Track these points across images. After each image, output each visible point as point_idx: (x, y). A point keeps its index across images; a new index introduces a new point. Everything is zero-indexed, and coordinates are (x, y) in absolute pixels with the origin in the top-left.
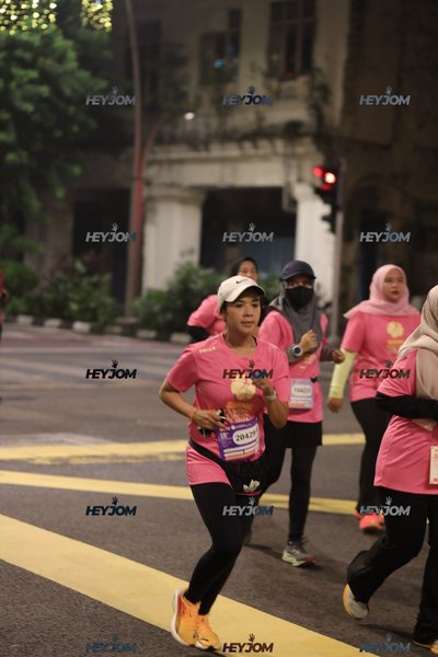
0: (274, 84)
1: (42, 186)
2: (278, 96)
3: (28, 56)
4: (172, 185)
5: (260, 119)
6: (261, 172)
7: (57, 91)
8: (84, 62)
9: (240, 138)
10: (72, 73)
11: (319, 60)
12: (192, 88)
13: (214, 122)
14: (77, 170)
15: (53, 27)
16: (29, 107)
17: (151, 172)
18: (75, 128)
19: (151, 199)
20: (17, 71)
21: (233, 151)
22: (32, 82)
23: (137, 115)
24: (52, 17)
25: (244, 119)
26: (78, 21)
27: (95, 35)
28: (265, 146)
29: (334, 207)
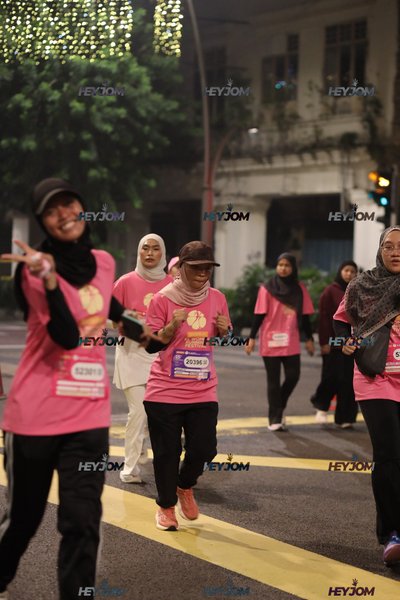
0: (330, 100)
2: (332, 111)
4: (239, 195)
5: (318, 132)
6: (320, 181)
7: (133, 112)
8: (157, 86)
9: (300, 150)
10: (147, 95)
11: (371, 76)
12: (255, 106)
13: (276, 137)
14: (152, 183)
15: (128, 54)
16: (108, 128)
17: (220, 184)
18: (150, 146)
19: (220, 208)
21: (294, 162)
22: (111, 105)
23: (206, 131)
24: (127, 46)
25: (301, 134)
26: (151, 48)
27: (166, 61)
28: (322, 156)
29: (388, 209)
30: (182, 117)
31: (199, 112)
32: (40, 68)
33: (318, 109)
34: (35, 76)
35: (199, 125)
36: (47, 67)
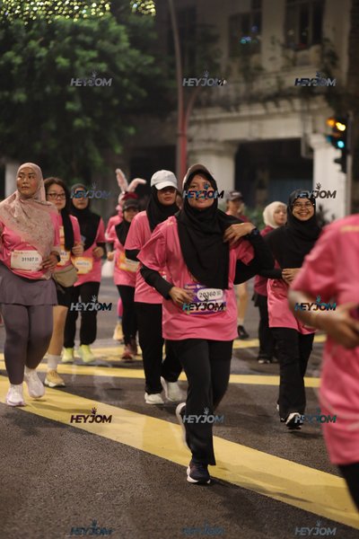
0: (291, 53)
1: (104, 146)
2: (293, 64)
3: (88, 39)
4: (209, 141)
5: (280, 82)
6: (282, 126)
7: (113, 67)
8: (135, 42)
9: (264, 99)
10: (124, 52)
11: (328, 32)
12: (223, 60)
13: (243, 88)
14: (132, 131)
15: (108, 14)
17: (192, 131)
18: (129, 97)
19: (193, 153)
20: (80, 52)
21: (258, 110)
22: (93, 60)
24: (107, 6)
25: (265, 85)
26: (129, 8)
27: (142, 20)
28: (284, 104)
29: (345, 151)
30: (158, 71)
31: (173, 66)
32: (28, 28)
33: (280, 61)
34: (24, 35)
35: (172, 77)
36: (35, 26)
